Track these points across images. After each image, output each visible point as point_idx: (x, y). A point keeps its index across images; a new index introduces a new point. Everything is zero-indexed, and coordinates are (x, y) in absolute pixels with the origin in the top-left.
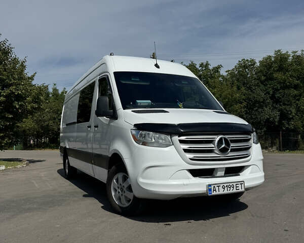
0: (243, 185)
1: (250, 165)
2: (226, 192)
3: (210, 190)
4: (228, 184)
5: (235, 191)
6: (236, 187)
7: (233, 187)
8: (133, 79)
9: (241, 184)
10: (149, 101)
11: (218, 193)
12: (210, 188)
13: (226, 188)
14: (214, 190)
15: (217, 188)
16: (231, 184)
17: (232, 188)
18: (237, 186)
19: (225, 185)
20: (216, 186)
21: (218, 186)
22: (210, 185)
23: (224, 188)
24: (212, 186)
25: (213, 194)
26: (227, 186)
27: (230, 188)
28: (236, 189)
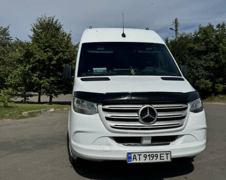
0: (169, 155)
1: (184, 135)
2: (148, 161)
3: (130, 158)
4: (151, 154)
5: (159, 160)
6: (161, 157)
7: (157, 157)
8: (98, 49)
9: (167, 154)
10: (105, 69)
11: (138, 161)
12: (130, 156)
13: (148, 158)
14: (134, 159)
15: (138, 157)
16: (154, 154)
17: (155, 158)
18: (162, 155)
19: (148, 154)
20: (136, 154)
21: (139, 155)
22: (129, 154)
23: (146, 157)
24: (133, 155)
25: (133, 162)
26: (149, 155)
27: (153, 157)
28: (161, 159)
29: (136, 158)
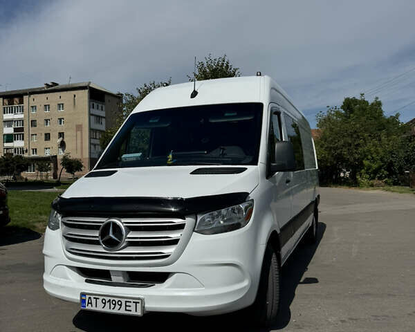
0: (139, 305)
1: (175, 273)
2: (107, 309)
3: (84, 301)
4: (112, 299)
5: (122, 311)
6: (126, 306)
7: (121, 305)
9: (136, 303)
11: (94, 308)
12: (83, 298)
13: (108, 304)
14: (88, 303)
15: (94, 301)
16: (117, 300)
17: (118, 307)
18: (128, 304)
19: (107, 299)
20: (92, 297)
21: (96, 298)
22: (83, 294)
23: (105, 303)
24: (87, 297)
25: (87, 307)
26: (110, 300)
27: (115, 305)
28: (126, 310)
29: (91, 303)
